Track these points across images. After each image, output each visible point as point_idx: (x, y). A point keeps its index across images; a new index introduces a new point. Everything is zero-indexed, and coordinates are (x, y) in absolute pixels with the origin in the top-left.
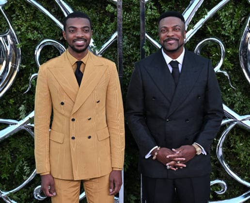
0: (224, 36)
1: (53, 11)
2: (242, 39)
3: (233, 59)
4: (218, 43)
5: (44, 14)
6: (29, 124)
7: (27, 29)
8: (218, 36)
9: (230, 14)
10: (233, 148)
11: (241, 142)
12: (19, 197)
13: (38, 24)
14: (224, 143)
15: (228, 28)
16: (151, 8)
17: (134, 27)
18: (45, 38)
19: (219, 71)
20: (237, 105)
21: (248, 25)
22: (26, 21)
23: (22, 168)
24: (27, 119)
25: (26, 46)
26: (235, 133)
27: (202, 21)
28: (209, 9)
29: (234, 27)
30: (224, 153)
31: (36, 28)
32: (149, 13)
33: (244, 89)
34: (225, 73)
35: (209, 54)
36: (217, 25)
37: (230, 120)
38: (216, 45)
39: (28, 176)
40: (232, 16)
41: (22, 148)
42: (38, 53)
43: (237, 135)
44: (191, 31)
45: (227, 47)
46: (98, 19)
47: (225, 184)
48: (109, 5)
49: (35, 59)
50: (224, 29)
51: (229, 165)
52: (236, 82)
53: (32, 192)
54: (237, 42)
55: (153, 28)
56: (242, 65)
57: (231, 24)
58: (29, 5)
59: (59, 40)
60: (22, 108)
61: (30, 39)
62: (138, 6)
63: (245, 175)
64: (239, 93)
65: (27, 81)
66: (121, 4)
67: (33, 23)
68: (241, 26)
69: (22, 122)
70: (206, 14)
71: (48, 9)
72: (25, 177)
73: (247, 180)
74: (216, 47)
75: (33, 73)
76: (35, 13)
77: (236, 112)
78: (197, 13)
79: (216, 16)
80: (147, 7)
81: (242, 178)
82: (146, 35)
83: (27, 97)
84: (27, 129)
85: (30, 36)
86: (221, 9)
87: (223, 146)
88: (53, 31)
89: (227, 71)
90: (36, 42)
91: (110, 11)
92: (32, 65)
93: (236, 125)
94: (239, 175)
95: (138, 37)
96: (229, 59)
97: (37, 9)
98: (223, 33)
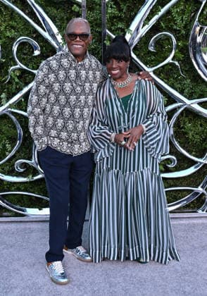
0: (175, 30)
1: (27, 12)
2: (192, 32)
3: (183, 50)
4: (170, 37)
5: (19, 15)
6: (9, 109)
7: (6, 28)
8: (171, 30)
9: (182, 10)
10: (182, 128)
11: (189, 123)
12: (3, 169)
13: (14, 24)
14: (175, 124)
15: (179, 23)
16: (111, 7)
17: (96, 24)
18: (21, 36)
19: (171, 61)
20: (186, 91)
21: (197, 19)
22: (5, 21)
23: (4, 146)
24: (7, 105)
25: (5, 43)
26: (184, 115)
27: (156, 17)
28: (163, 7)
29: (184, 23)
30: (175, 132)
31: (13, 27)
32: (109, 11)
33: (193, 76)
34: (177, 63)
35: (162, 47)
36: (170, 21)
37: (179, 104)
38: (169, 39)
39: (10, 152)
40: (183, 12)
41: (4, 128)
42: (15, 49)
43: (186, 116)
44: (147, 26)
45: (178, 40)
46: (65, 17)
47: (175, 158)
48: (75, 6)
49: (12, 54)
50: (176, 24)
51: (179, 142)
52: (186, 71)
53: (14, 165)
54: (187, 35)
55: (113, 24)
56: (191, 55)
57: (182, 20)
58: (6, 7)
59: (32, 37)
60: (3, 95)
61: (8, 37)
62: (100, 6)
63: (193, 151)
64: (189, 81)
65: (7, 73)
66: (84, 4)
67: (11, 23)
68: (191, 21)
69: (3, 107)
70: (160, 11)
71: (22, 10)
72: (7, 153)
73: (194, 156)
74: (169, 40)
75: (11, 66)
76: (12, 14)
77: (185, 97)
78: (151, 10)
79: (168, 12)
80: (108, 6)
81: (190, 154)
82: (107, 31)
83: (7, 87)
84: (8, 113)
85: (8, 34)
86: (173, 6)
87: (174, 127)
88: (27, 30)
89: (178, 61)
90: (13, 39)
91: (76, 10)
92: (11, 59)
93: (186, 108)
94: (188, 151)
95: (100, 33)
96: (180, 51)
97: (13, 11)
98: (175, 27)
